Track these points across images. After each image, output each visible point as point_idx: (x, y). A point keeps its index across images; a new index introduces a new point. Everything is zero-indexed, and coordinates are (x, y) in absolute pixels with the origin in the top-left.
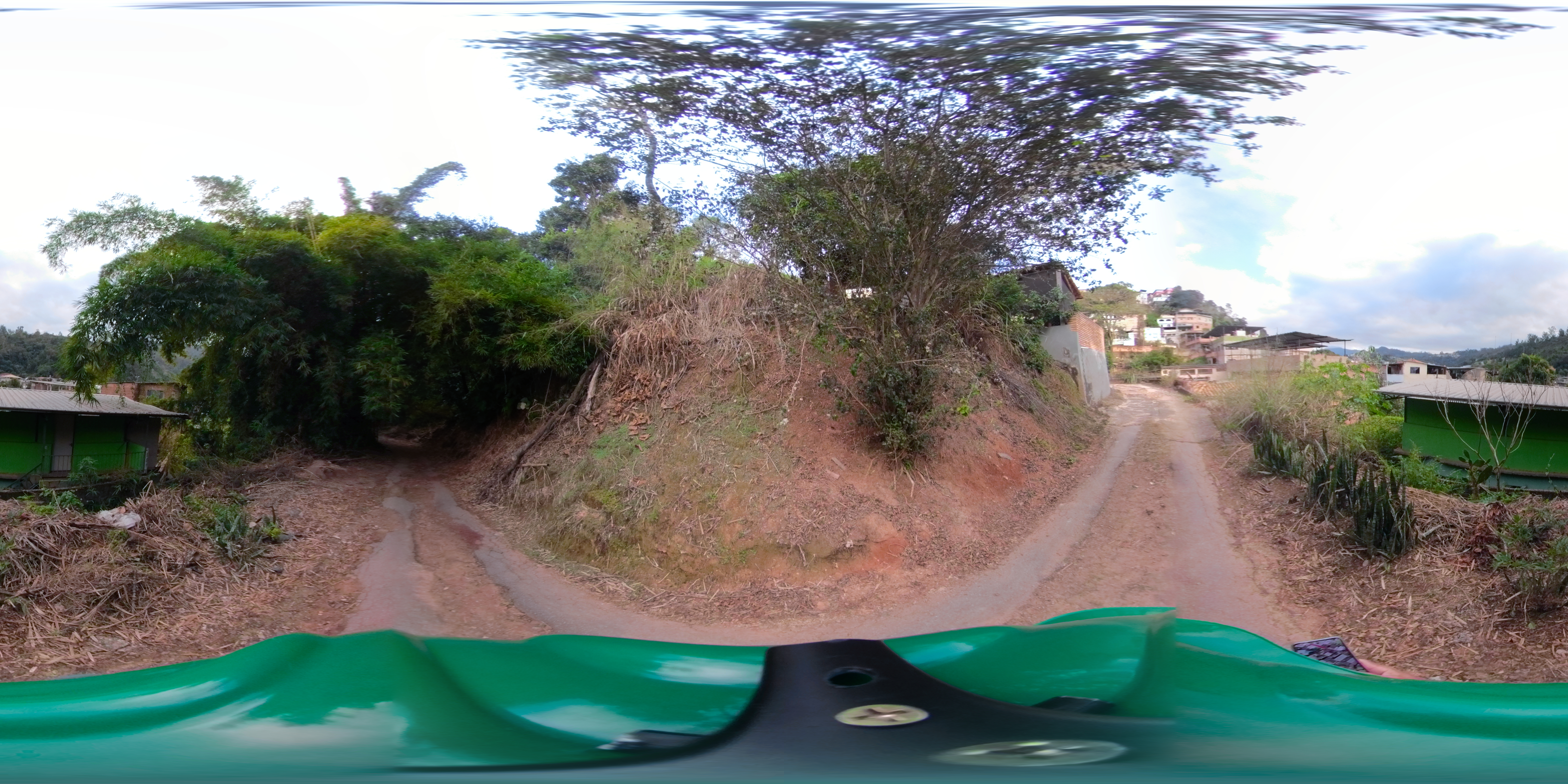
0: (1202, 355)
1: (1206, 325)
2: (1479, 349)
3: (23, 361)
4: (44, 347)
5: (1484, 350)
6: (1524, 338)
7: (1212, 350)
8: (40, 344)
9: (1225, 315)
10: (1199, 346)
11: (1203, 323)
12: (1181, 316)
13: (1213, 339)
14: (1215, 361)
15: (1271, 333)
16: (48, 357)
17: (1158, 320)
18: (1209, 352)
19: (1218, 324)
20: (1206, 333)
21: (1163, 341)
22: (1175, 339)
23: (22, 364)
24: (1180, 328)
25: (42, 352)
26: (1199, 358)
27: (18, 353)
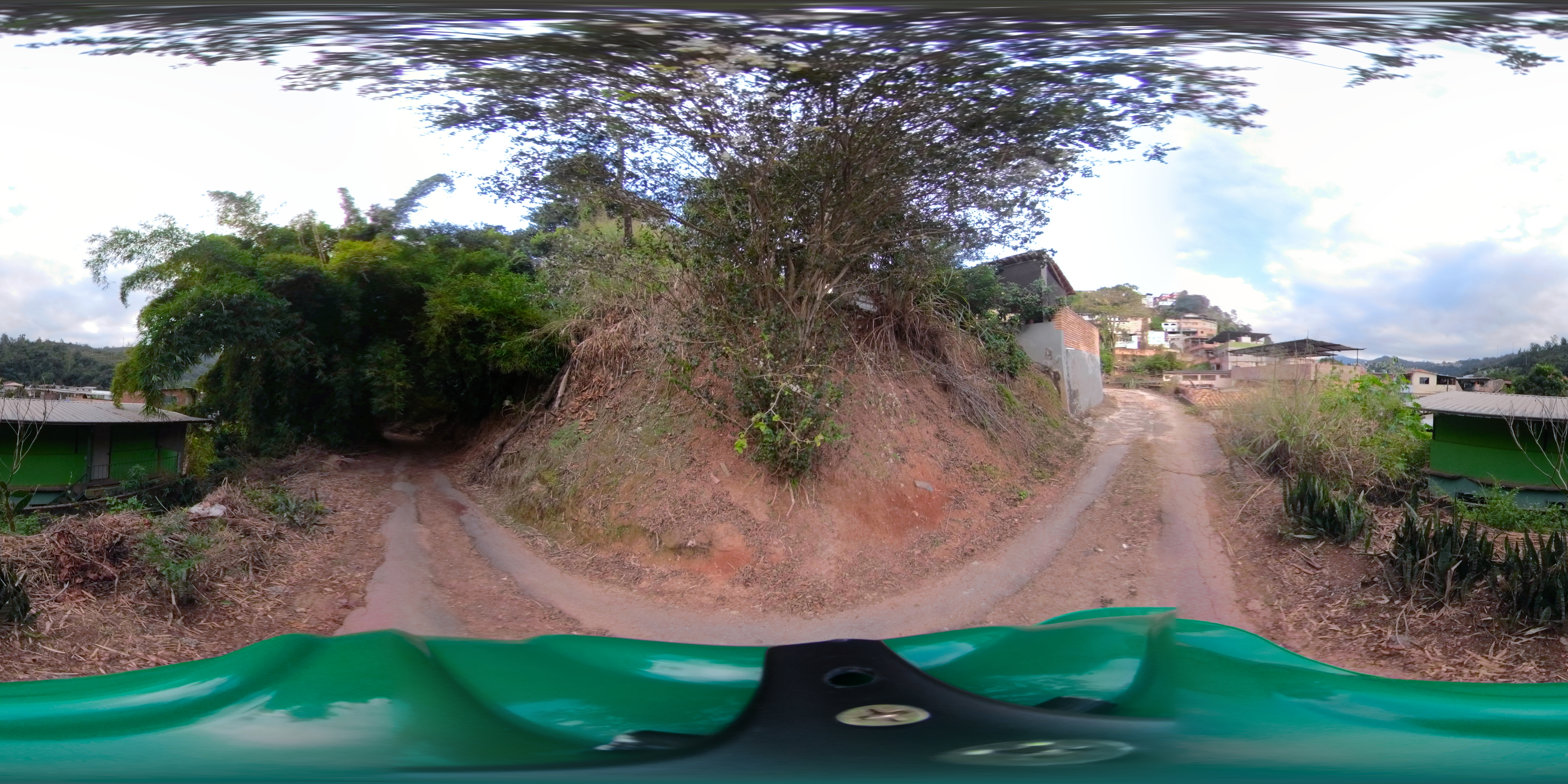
0: (1206, 360)
1: (1211, 330)
2: (1481, 359)
3: (26, 368)
4: (46, 354)
5: (1486, 359)
6: (1526, 347)
7: (1217, 356)
8: (42, 351)
9: (1230, 321)
10: (1203, 351)
11: (1208, 328)
12: (1186, 321)
13: (1217, 345)
14: (1219, 367)
15: (1276, 340)
16: (51, 364)
17: (1163, 324)
18: (1213, 358)
19: (1223, 329)
20: (1210, 338)
21: (1167, 345)
22: (1180, 345)
23: (25, 372)
24: (1184, 333)
25: (45, 359)
26: (1203, 364)
27: (21, 361)
